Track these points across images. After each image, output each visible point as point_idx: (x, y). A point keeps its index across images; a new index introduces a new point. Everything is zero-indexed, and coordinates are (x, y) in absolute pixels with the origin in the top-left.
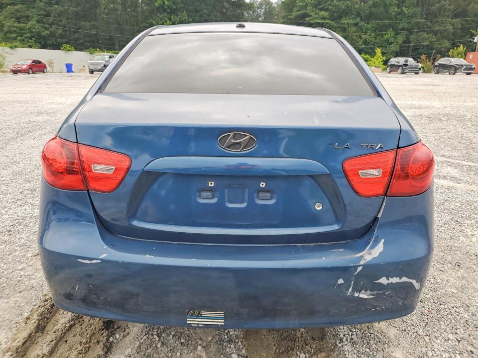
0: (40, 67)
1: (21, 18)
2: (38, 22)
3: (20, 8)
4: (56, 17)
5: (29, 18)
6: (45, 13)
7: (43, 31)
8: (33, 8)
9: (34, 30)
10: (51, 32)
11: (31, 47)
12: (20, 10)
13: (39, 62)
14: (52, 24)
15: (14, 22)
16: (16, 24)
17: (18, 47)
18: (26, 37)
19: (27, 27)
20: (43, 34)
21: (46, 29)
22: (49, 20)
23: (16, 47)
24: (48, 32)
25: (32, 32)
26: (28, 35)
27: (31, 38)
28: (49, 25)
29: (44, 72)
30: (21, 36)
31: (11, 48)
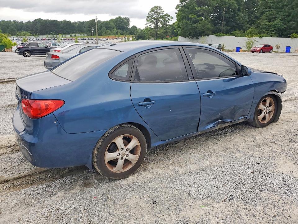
0: (269, 49)
1: (271, 19)
2: (281, 20)
3: (272, 13)
4: (294, 16)
5: (276, 19)
6: (287, 14)
7: (283, 26)
8: (281, 12)
9: (277, 26)
10: (287, 26)
11: (271, 36)
12: (272, 14)
13: (269, 46)
14: (291, 21)
15: (267, 22)
16: (268, 23)
17: (264, 37)
18: (271, 31)
19: (273, 24)
20: (282, 28)
21: (285, 24)
22: (289, 18)
23: (263, 37)
24: (286, 26)
25: (275, 27)
26: (272, 29)
27: (273, 31)
28: (288, 21)
29: (270, 52)
30: (268, 30)
31: (260, 37)
